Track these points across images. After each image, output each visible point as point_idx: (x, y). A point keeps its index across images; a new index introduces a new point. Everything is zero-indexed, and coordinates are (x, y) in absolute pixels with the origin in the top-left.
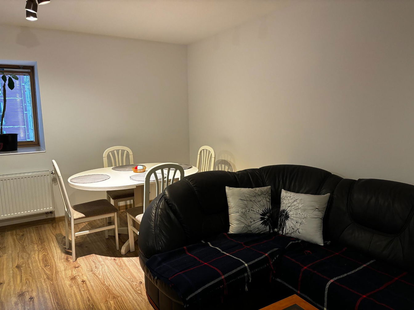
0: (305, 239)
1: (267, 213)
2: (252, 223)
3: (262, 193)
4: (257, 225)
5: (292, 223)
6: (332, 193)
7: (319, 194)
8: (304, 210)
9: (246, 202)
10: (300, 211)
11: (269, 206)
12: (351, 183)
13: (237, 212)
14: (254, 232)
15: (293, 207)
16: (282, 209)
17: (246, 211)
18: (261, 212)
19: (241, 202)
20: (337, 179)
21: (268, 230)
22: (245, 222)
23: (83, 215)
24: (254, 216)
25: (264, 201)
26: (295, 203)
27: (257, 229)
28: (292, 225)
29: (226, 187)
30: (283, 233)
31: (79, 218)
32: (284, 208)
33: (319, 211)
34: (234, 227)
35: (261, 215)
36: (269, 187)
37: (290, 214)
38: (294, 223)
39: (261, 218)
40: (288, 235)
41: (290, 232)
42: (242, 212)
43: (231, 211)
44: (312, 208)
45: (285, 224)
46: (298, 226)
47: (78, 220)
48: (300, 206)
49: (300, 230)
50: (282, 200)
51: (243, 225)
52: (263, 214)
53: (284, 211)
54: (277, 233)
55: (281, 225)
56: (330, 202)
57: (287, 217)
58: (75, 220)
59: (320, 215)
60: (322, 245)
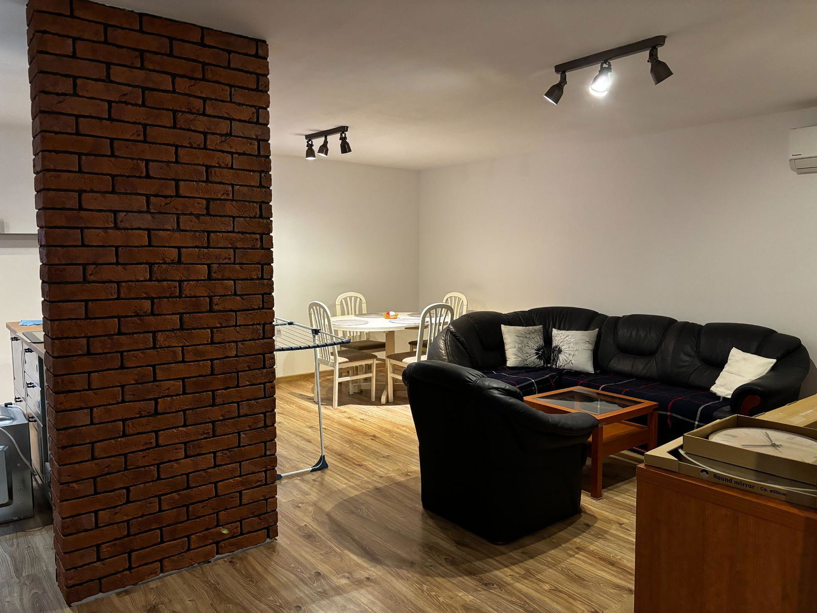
0: (577, 370)
1: (541, 349)
2: (528, 357)
3: (536, 331)
4: (533, 359)
5: (565, 356)
6: (600, 329)
7: (588, 330)
8: (576, 344)
9: (521, 338)
10: (572, 345)
11: (541, 343)
12: (617, 319)
13: (514, 348)
14: (530, 366)
15: (566, 342)
16: (554, 345)
17: (522, 346)
18: (536, 347)
19: (517, 338)
20: (604, 317)
21: (542, 365)
22: (522, 356)
23: (348, 360)
24: (529, 351)
25: (538, 337)
26: (567, 338)
27: (533, 363)
28: (565, 358)
29: (502, 325)
30: (556, 366)
31: (344, 362)
32: (557, 343)
33: (590, 344)
34: (511, 361)
35: (536, 350)
36: (541, 326)
37: (563, 348)
38: (567, 355)
39: (536, 353)
40: (562, 368)
41: (563, 365)
42: (519, 348)
43: (507, 347)
44: (584, 341)
45: (558, 358)
46: (571, 358)
47: (343, 364)
48: (572, 340)
49: (573, 362)
50: (553, 338)
51: (520, 359)
52: (538, 350)
53: (556, 347)
54: (551, 367)
55: (554, 359)
56: (599, 336)
57: (560, 351)
58: (339, 363)
59: (591, 347)
60: (593, 373)
